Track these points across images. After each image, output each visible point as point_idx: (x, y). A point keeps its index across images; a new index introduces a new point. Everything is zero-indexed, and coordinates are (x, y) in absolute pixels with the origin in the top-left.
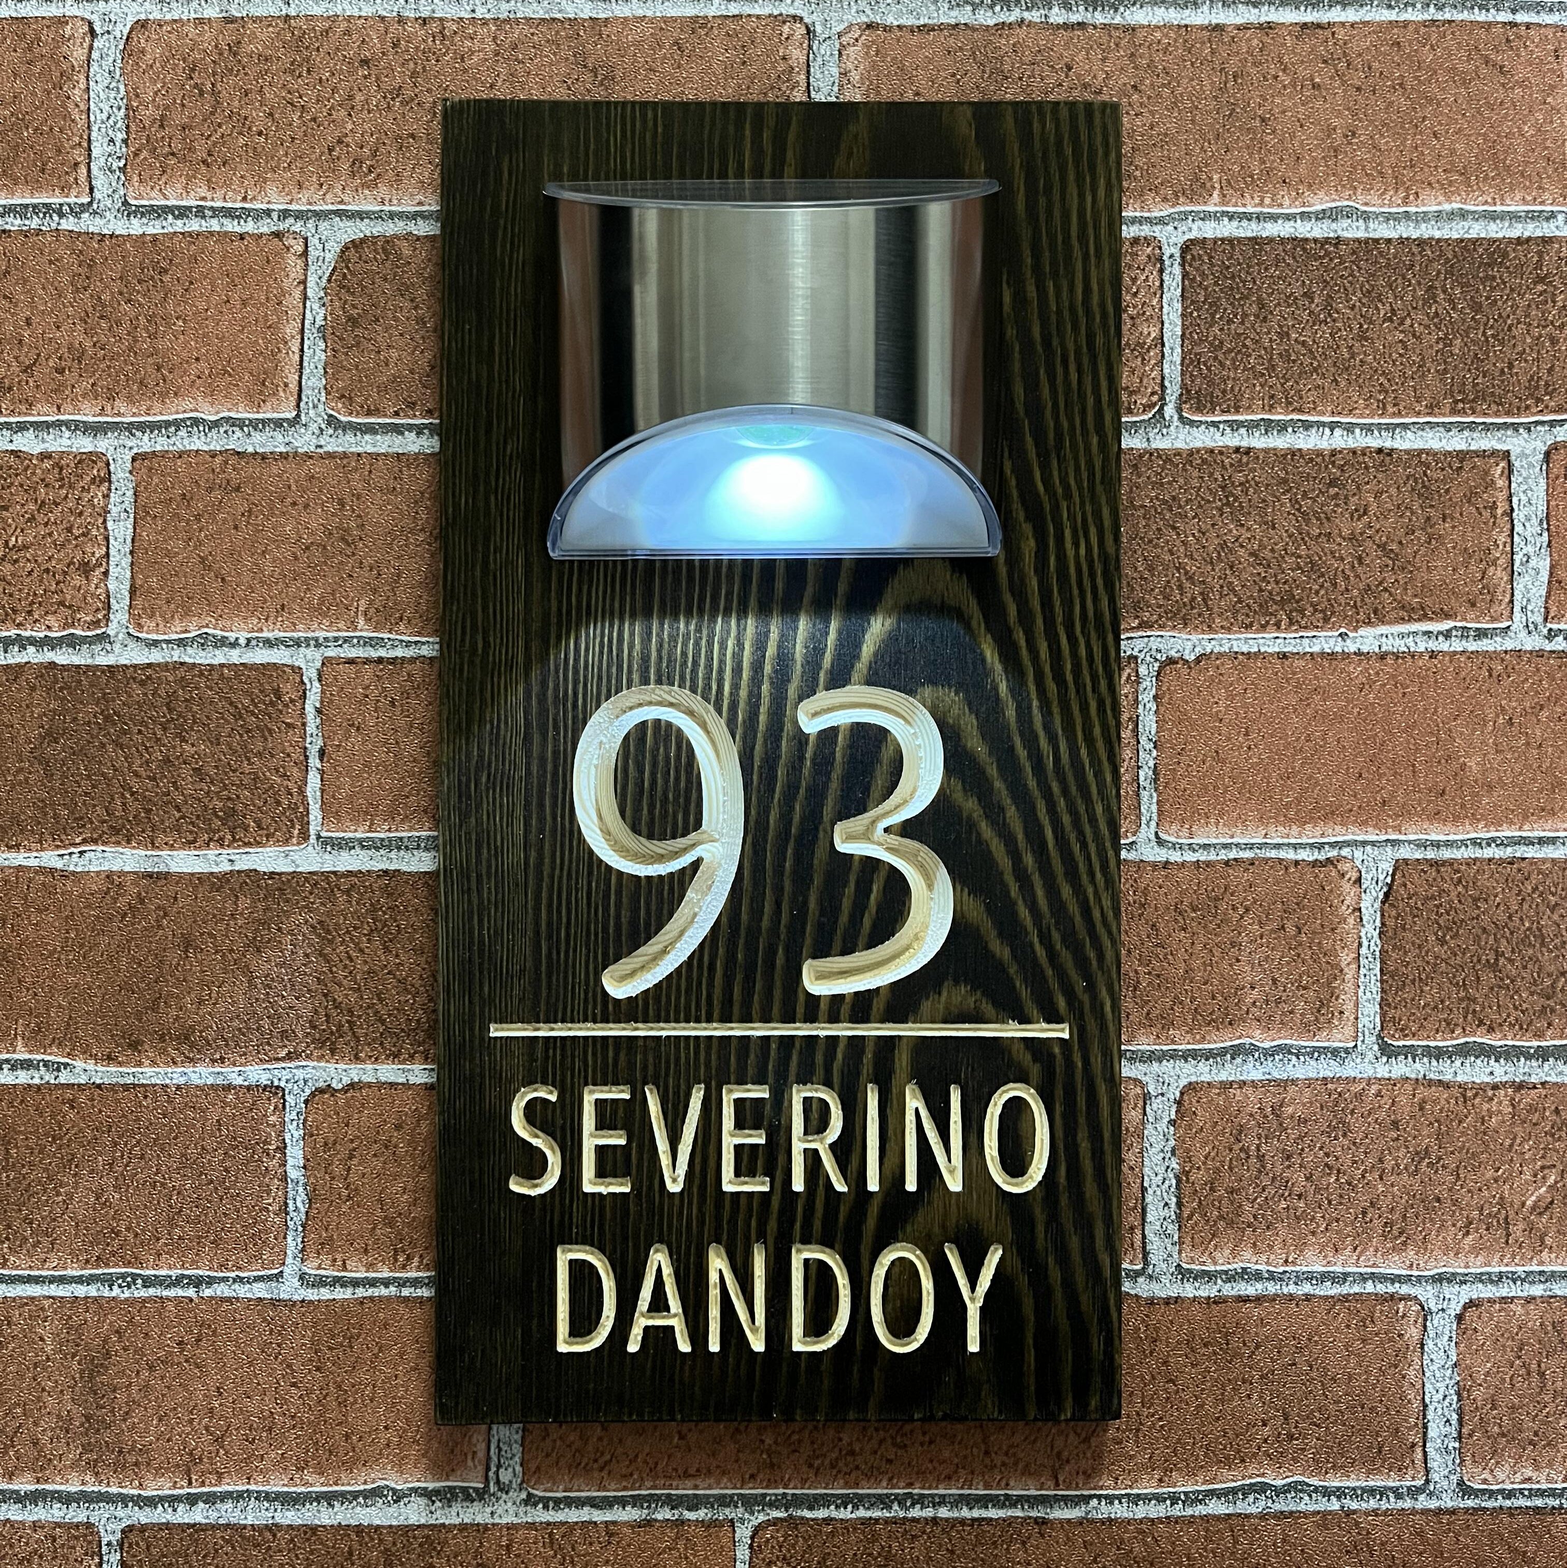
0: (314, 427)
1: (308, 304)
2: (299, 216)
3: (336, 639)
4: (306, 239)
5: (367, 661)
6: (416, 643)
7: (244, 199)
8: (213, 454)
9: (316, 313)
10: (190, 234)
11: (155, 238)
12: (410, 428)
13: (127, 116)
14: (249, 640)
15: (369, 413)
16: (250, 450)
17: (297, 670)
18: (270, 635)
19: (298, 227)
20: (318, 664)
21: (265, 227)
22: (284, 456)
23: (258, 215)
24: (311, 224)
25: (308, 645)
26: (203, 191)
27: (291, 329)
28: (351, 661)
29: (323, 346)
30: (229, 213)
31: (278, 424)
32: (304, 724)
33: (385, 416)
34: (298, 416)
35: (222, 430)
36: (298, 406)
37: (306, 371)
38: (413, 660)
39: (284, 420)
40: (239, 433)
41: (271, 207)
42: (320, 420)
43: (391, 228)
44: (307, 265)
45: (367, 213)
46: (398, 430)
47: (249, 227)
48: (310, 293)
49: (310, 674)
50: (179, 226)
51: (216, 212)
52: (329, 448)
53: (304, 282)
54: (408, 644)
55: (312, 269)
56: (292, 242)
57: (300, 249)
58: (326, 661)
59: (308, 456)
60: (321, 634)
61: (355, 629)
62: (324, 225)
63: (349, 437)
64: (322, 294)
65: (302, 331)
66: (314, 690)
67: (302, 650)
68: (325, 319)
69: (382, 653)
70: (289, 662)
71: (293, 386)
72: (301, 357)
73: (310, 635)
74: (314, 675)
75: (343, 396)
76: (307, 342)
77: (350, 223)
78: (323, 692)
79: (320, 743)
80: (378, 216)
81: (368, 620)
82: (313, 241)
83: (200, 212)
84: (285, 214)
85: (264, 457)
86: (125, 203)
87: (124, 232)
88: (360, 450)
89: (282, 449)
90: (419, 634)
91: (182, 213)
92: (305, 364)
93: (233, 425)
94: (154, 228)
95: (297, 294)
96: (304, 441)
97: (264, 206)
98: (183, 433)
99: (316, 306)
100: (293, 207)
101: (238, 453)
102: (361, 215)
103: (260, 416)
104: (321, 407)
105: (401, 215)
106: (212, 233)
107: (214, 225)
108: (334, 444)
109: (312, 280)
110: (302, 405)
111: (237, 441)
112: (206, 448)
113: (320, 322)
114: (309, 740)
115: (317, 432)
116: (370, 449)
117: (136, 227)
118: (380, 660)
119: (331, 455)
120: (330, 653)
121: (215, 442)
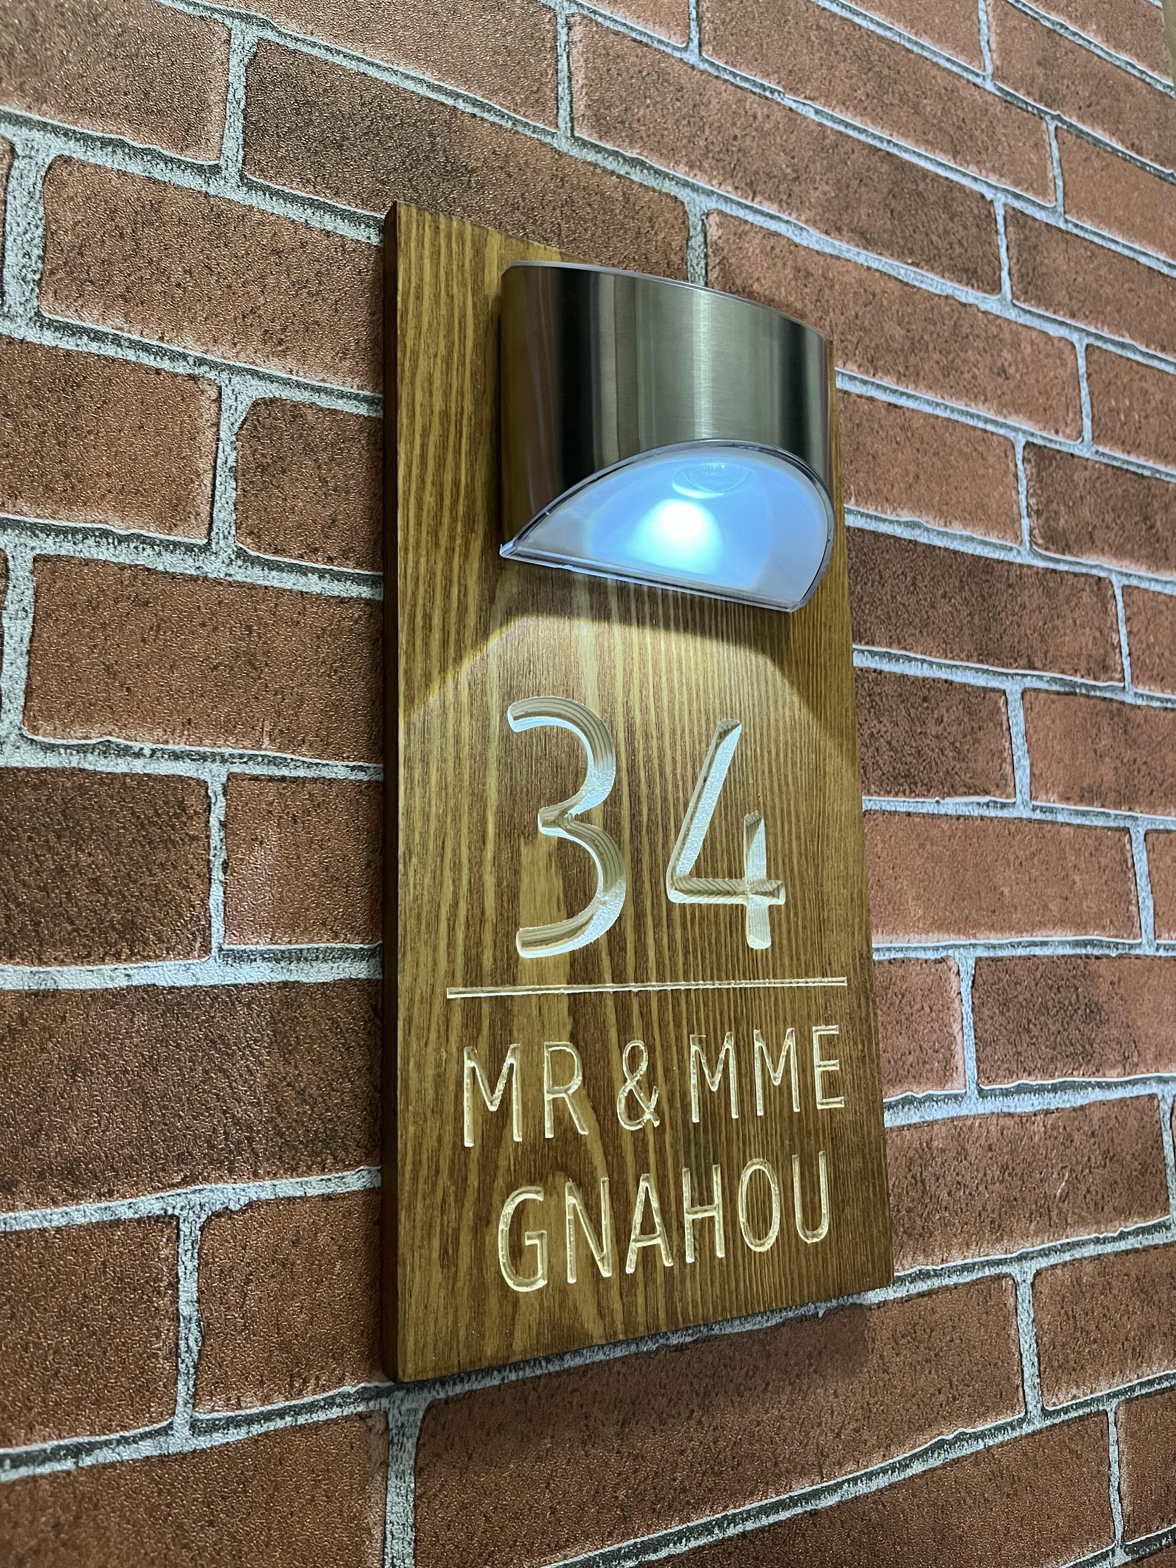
0: (223, 556)
1: (221, 445)
2: (213, 366)
3: (241, 756)
4: (220, 388)
5: (271, 779)
6: (317, 764)
7: (161, 339)
8: (122, 567)
9: (228, 455)
10: (106, 358)
11: (68, 354)
12: (314, 570)
13: (45, 237)
14: (154, 752)
15: (276, 552)
16: (161, 568)
17: (204, 784)
18: (176, 748)
19: (212, 375)
20: (224, 779)
21: (181, 368)
22: (194, 579)
23: (175, 357)
24: (225, 375)
25: (214, 761)
26: (120, 321)
27: (204, 464)
28: (256, 778)
29: (234, 485)
30: (146, 348)
31: (189, 548)
32: (208, 837)
33: (291, 557)
34: (209, 543)
35: (132, 546)
36: (209, 534)
37: (217, 505)
38: (315, 780)
39: (195, 546)
40: (149, 551)
41: (187, 351)
42: (230, 551)
43: (299, 396)
44: (220, 410)
45: (276, 377)
46: (303, 571)
47: (166, 365)
48: (222, 435)
49: (215, 788)
50: (94, 347)
51: (134, 345)
52: (239, 578)
53: (217, 425)
54: (309, 766)
55: (225, 415)
56: (207, 388)
57: (214, 396)
58: (231, 777)
59: (218, 582)
60: (227, 751)
61: (260, 749)
62: (236, 379)
63: (257, 570)
64: (234, 438)
65: (215, 468)
66: (219, 804)
67: (208, 764)
68: (237, 462)
69: (285, 772)
70: (195, 776)
71: (204, 516)
72: (213, 490)
73: (216, 750)
74: (219, 790)
75: (251, 533)
76: (218, 479)
77: (261, 383)
78: (228, 806)
79: (224, 855)
80: (286, 383)
81: (272, 741)
82: (227, 392)
83: (117, 341)
84: (201, 362)
85: (173, 576)
86: (38, 314)
87: (35, 341)
88: (268, 584)
89: (192, 572)
90: (320, 757)
91: (98, 337)
92: (217, 498)
93: (143, 542)
94: (68, 344)
95: (210, 434)
96: (214, 568)
97: (181, 350)
98: (91, 541)
99: (228, 449)
100: (209, 357)
101: (149, 570)
102: (272, 379)
103: (171, 538)
104: (231, 538)
105: (306, 387)
106: (127, 362)
107: (131, 355)
108: (242, 574)
109: (224, 426)
110: (213, 534)
111: (146, 558)
112: (114, 560)
113: (231, 462)
114: (212, 852)
115: (227, 561)
116: (276, 584)
117: (49, 338)
118: (283, 779)
119: (241, 585)
120: (236, 769)
121: (124, 555)
